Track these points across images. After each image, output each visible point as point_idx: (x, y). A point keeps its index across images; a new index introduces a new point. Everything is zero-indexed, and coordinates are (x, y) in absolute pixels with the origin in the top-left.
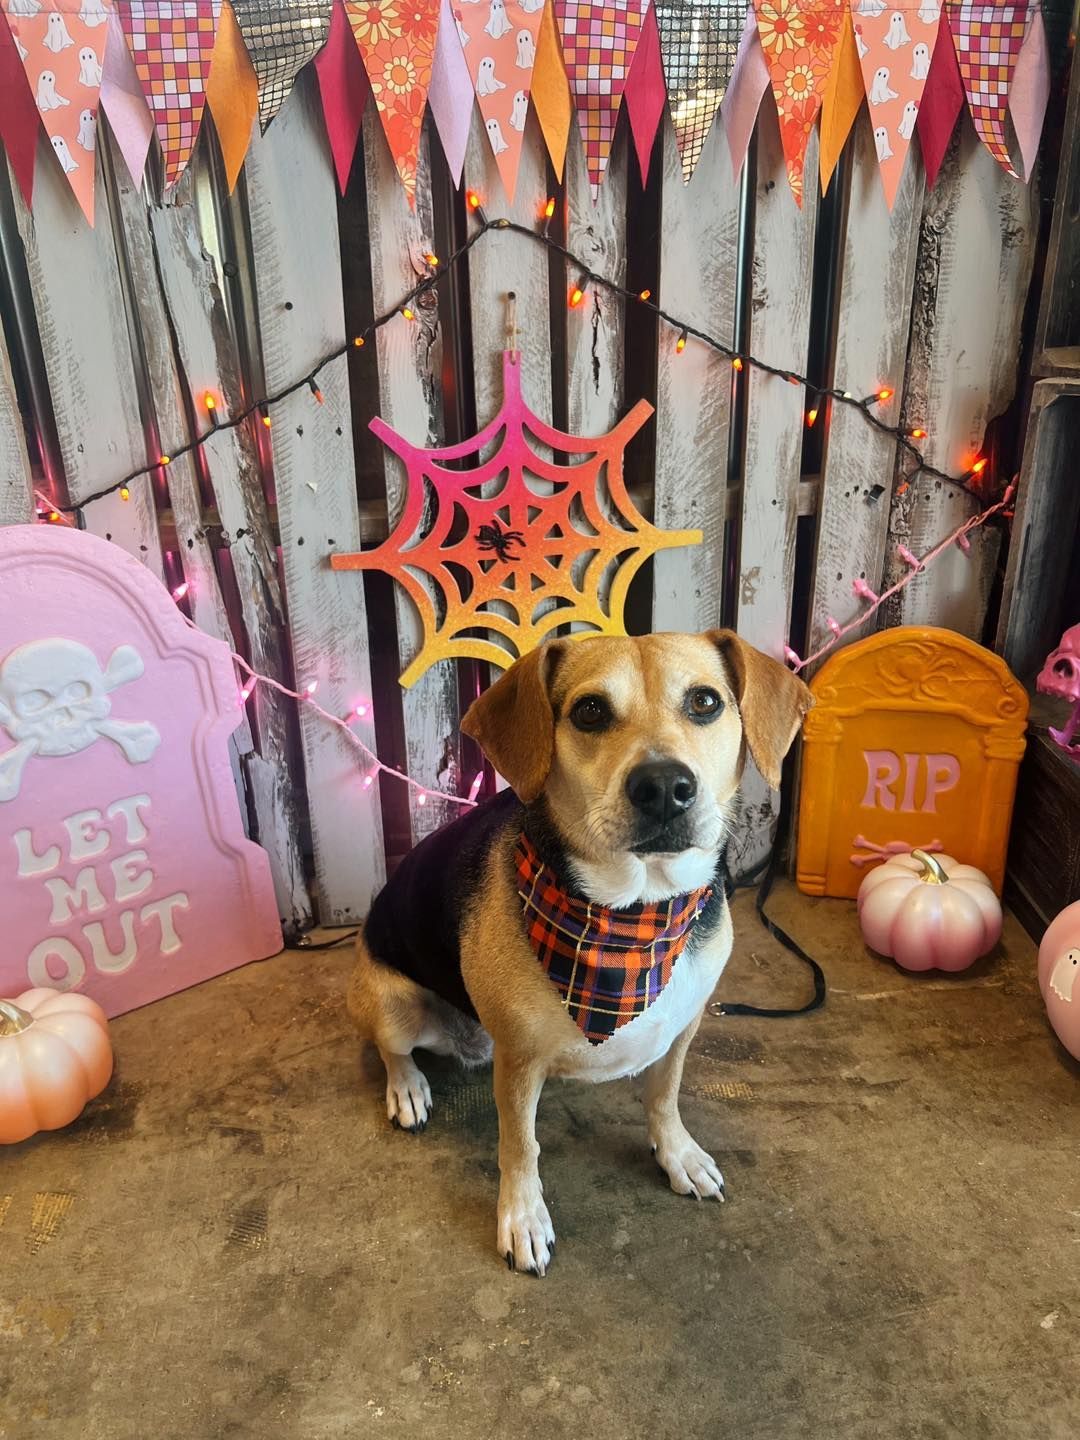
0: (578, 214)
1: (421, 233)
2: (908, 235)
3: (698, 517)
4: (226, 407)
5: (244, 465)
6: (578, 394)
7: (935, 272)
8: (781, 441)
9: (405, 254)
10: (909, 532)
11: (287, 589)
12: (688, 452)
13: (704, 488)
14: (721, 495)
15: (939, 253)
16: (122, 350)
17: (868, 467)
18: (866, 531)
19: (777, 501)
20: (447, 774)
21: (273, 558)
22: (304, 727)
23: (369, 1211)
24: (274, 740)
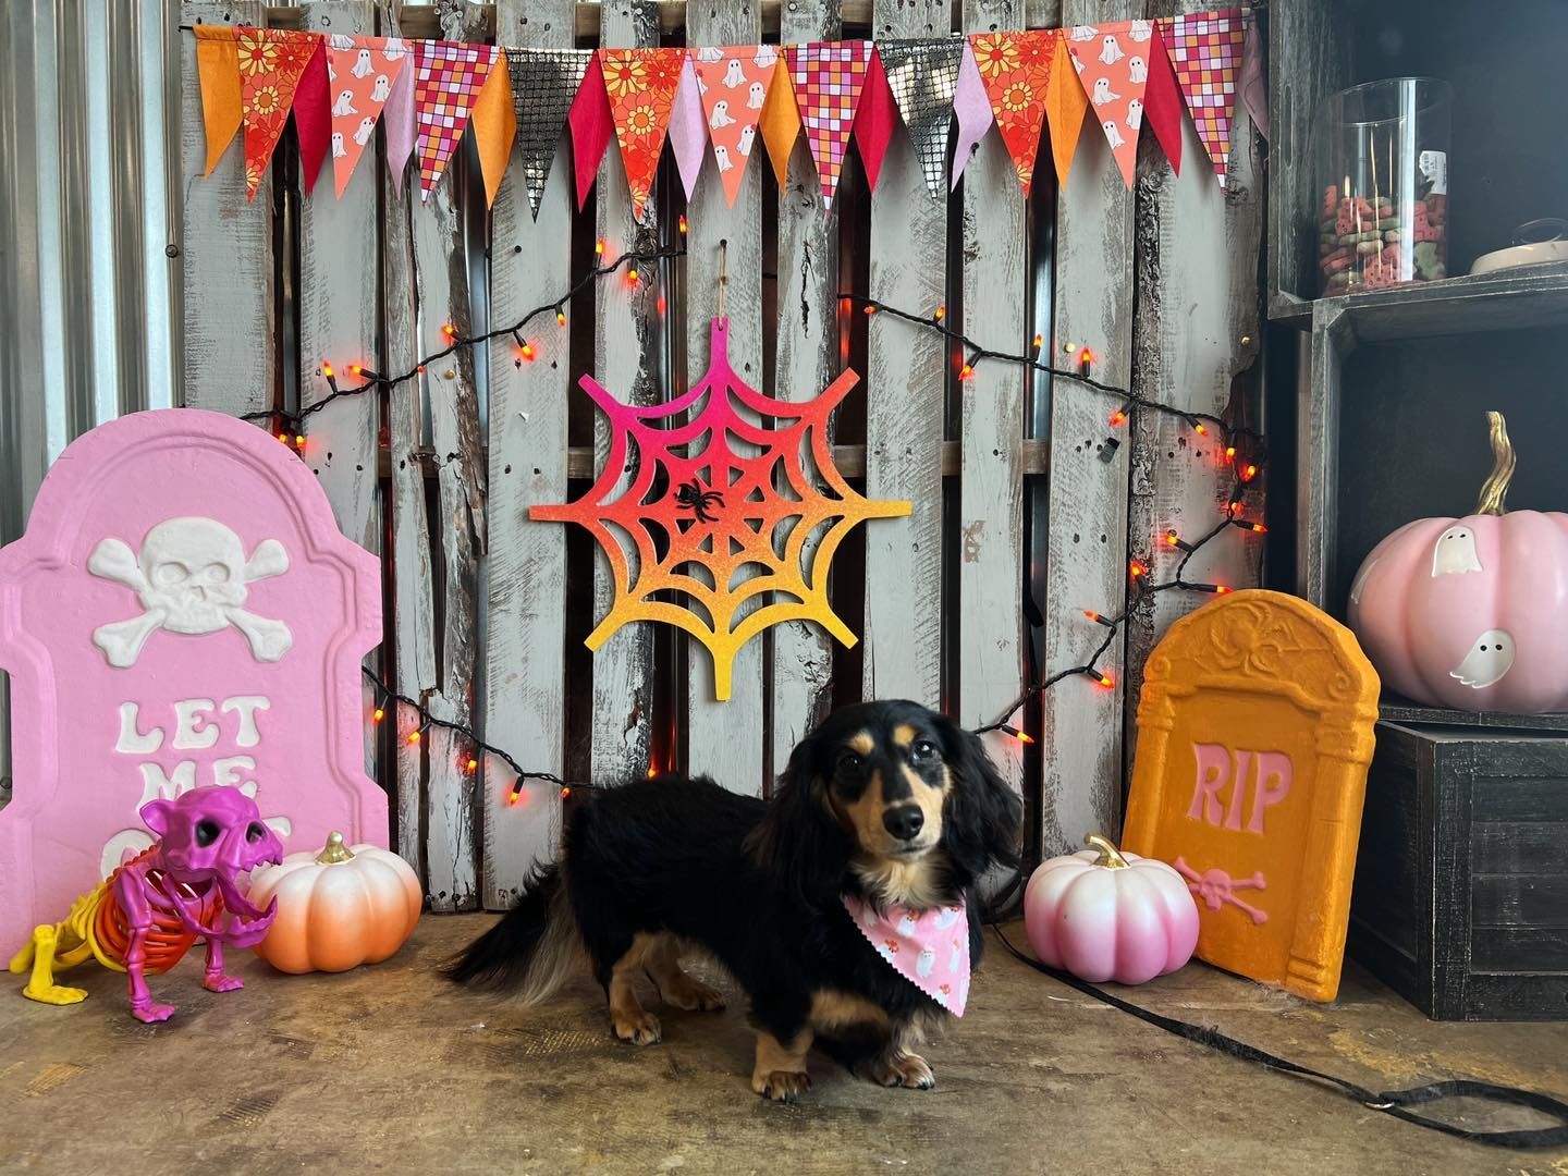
3: (913, 465)
5: (463, 393)
6: (788, 336)
7: (1155, 227)
8: (1000, 389)
9: (627, 207)
10: (1154, 492)
11: (490, 516)
12: (901, 398)
13: (919, 436)
14: (940, 446)
15: (1157, 209)
17: (1100, 421)
18: (1104, 489)
19: (999, 451)
20: (635, 733)
21: (480, 487)
22: (489, 667)
23: (390, 1111)
24: (459, 678)
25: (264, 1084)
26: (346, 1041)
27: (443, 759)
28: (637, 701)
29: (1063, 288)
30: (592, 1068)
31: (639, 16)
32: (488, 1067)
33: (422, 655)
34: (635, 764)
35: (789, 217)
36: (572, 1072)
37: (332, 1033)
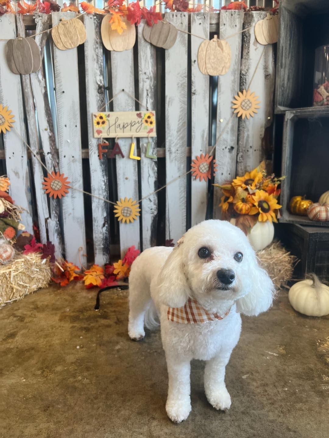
0: (141, 69)
1: (99, 73)
2: (236, 76)
3: (179, 155)
4: (46, 119)
5: (50, 134)
7: (245, 86)
8: (202, 133)
9: (95, 79)
10: (243, 161)
12: (175, 135)
13: (180, 146)
14: (186, 148)
15: (246, 80)
16: (20, 103)
17: (229, 141)
18: (230, 161)
19: (202, 150)
20: (105, 228)
21: (57, 161)
22: (64, 211)
23: (46, 336)
24: (56, 215)
25: (13, 330)
26: (33, 316)
27: (53, 236)
28: (105, 220)
29: (220, 103)
30: (97, 321)
31: (95, 19)
32: (71, 322)
33: (44, 208)
34: (106, 237)
35: (142, 83)
36: (92, 323)
37: (29, 313)
